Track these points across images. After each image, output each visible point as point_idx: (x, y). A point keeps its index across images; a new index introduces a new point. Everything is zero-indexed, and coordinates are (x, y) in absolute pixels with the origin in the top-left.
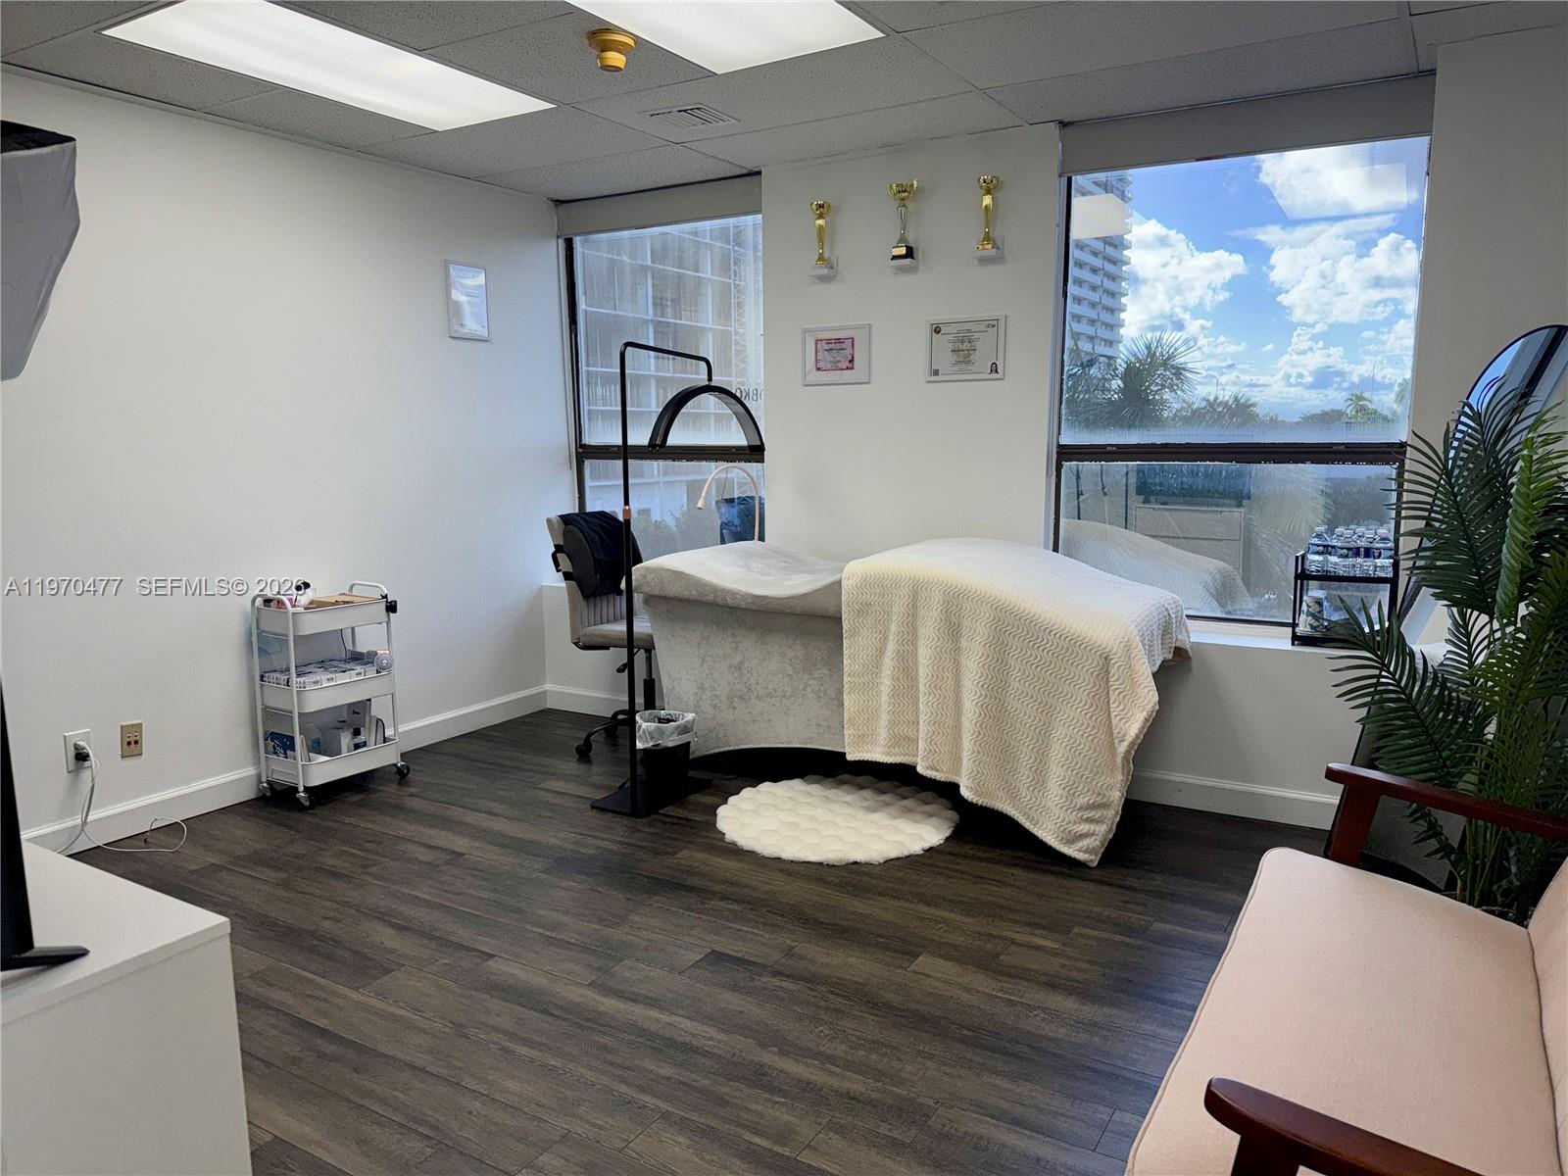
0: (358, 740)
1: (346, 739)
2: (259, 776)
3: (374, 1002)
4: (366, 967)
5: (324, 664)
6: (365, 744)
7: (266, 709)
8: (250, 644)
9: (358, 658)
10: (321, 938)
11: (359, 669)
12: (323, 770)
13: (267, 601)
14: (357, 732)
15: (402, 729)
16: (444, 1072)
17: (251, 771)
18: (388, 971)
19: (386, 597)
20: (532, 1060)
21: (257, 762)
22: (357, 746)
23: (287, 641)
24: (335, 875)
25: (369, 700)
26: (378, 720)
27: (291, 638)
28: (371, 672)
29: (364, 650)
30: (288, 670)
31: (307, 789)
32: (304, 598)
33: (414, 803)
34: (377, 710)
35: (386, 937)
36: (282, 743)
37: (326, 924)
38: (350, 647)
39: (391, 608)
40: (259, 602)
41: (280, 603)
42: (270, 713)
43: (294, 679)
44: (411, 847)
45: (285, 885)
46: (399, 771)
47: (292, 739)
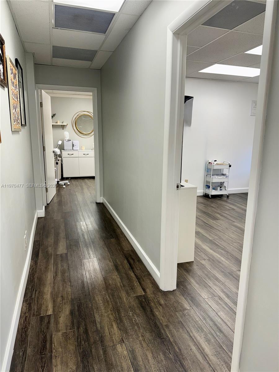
0: (221, 189)
1: (219, 188)
2: (204, 192)
3: (215, 222)
4: (215, 219)
5: (217, 175)
6: (222, 190)
7: (206, 181)
8: (206, 170)
9: (223, 175)
10: (209, 214)
11: (223, 176)
12: (214, 193)
13: (209, 163)
14: (221, 188)
15: (229, 189)
16: (223, 232)
17: (203, 191)
18: (218, 220)
19: (229, 164)
20: (237, 234)
21: (204, 190)
22: (220, 190)
23: (211, 170)
24: (213, 207)
25: (224, 182)
26: (225, 186)
27: (212, 169)
28: (225, 177)
29: (224, 173)
30: (211, 175)
31: (211, 195)
32: (215, 163)
33: (229, 201)
34: (225, 184)
35: (219, 216)
36: (208, 187)
37: (210, 213)
38: (222, 173)
39: (230, 166)
40: (208, 163)
41: (211, 163)
42: (207, 182)
43: (212, 176)
44: (226, 206)
45: (205, 207)
46: (227, 196)
47: (210, 186)
